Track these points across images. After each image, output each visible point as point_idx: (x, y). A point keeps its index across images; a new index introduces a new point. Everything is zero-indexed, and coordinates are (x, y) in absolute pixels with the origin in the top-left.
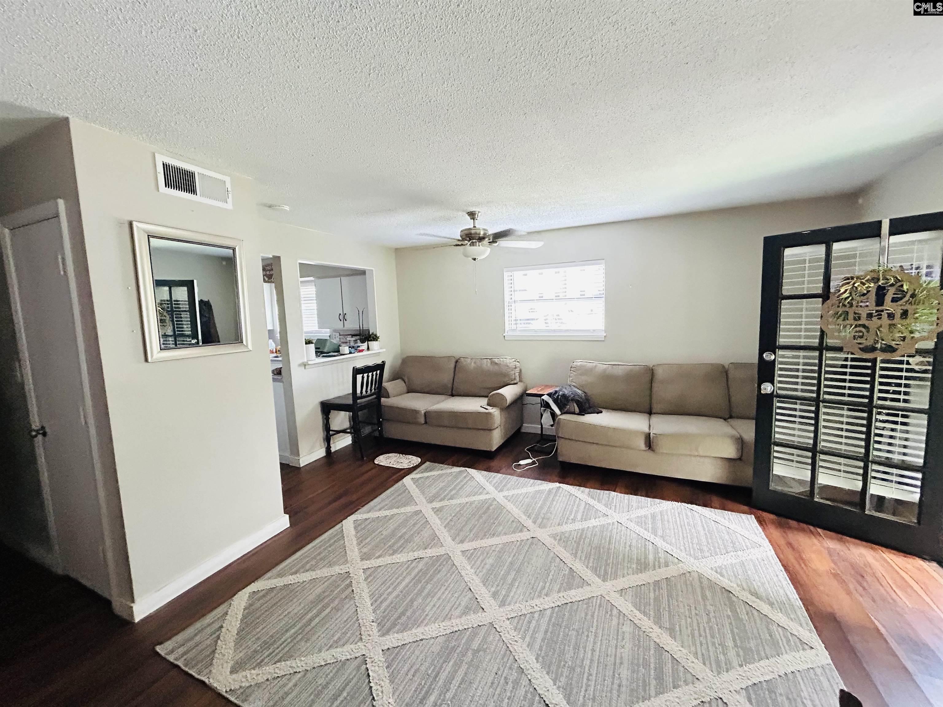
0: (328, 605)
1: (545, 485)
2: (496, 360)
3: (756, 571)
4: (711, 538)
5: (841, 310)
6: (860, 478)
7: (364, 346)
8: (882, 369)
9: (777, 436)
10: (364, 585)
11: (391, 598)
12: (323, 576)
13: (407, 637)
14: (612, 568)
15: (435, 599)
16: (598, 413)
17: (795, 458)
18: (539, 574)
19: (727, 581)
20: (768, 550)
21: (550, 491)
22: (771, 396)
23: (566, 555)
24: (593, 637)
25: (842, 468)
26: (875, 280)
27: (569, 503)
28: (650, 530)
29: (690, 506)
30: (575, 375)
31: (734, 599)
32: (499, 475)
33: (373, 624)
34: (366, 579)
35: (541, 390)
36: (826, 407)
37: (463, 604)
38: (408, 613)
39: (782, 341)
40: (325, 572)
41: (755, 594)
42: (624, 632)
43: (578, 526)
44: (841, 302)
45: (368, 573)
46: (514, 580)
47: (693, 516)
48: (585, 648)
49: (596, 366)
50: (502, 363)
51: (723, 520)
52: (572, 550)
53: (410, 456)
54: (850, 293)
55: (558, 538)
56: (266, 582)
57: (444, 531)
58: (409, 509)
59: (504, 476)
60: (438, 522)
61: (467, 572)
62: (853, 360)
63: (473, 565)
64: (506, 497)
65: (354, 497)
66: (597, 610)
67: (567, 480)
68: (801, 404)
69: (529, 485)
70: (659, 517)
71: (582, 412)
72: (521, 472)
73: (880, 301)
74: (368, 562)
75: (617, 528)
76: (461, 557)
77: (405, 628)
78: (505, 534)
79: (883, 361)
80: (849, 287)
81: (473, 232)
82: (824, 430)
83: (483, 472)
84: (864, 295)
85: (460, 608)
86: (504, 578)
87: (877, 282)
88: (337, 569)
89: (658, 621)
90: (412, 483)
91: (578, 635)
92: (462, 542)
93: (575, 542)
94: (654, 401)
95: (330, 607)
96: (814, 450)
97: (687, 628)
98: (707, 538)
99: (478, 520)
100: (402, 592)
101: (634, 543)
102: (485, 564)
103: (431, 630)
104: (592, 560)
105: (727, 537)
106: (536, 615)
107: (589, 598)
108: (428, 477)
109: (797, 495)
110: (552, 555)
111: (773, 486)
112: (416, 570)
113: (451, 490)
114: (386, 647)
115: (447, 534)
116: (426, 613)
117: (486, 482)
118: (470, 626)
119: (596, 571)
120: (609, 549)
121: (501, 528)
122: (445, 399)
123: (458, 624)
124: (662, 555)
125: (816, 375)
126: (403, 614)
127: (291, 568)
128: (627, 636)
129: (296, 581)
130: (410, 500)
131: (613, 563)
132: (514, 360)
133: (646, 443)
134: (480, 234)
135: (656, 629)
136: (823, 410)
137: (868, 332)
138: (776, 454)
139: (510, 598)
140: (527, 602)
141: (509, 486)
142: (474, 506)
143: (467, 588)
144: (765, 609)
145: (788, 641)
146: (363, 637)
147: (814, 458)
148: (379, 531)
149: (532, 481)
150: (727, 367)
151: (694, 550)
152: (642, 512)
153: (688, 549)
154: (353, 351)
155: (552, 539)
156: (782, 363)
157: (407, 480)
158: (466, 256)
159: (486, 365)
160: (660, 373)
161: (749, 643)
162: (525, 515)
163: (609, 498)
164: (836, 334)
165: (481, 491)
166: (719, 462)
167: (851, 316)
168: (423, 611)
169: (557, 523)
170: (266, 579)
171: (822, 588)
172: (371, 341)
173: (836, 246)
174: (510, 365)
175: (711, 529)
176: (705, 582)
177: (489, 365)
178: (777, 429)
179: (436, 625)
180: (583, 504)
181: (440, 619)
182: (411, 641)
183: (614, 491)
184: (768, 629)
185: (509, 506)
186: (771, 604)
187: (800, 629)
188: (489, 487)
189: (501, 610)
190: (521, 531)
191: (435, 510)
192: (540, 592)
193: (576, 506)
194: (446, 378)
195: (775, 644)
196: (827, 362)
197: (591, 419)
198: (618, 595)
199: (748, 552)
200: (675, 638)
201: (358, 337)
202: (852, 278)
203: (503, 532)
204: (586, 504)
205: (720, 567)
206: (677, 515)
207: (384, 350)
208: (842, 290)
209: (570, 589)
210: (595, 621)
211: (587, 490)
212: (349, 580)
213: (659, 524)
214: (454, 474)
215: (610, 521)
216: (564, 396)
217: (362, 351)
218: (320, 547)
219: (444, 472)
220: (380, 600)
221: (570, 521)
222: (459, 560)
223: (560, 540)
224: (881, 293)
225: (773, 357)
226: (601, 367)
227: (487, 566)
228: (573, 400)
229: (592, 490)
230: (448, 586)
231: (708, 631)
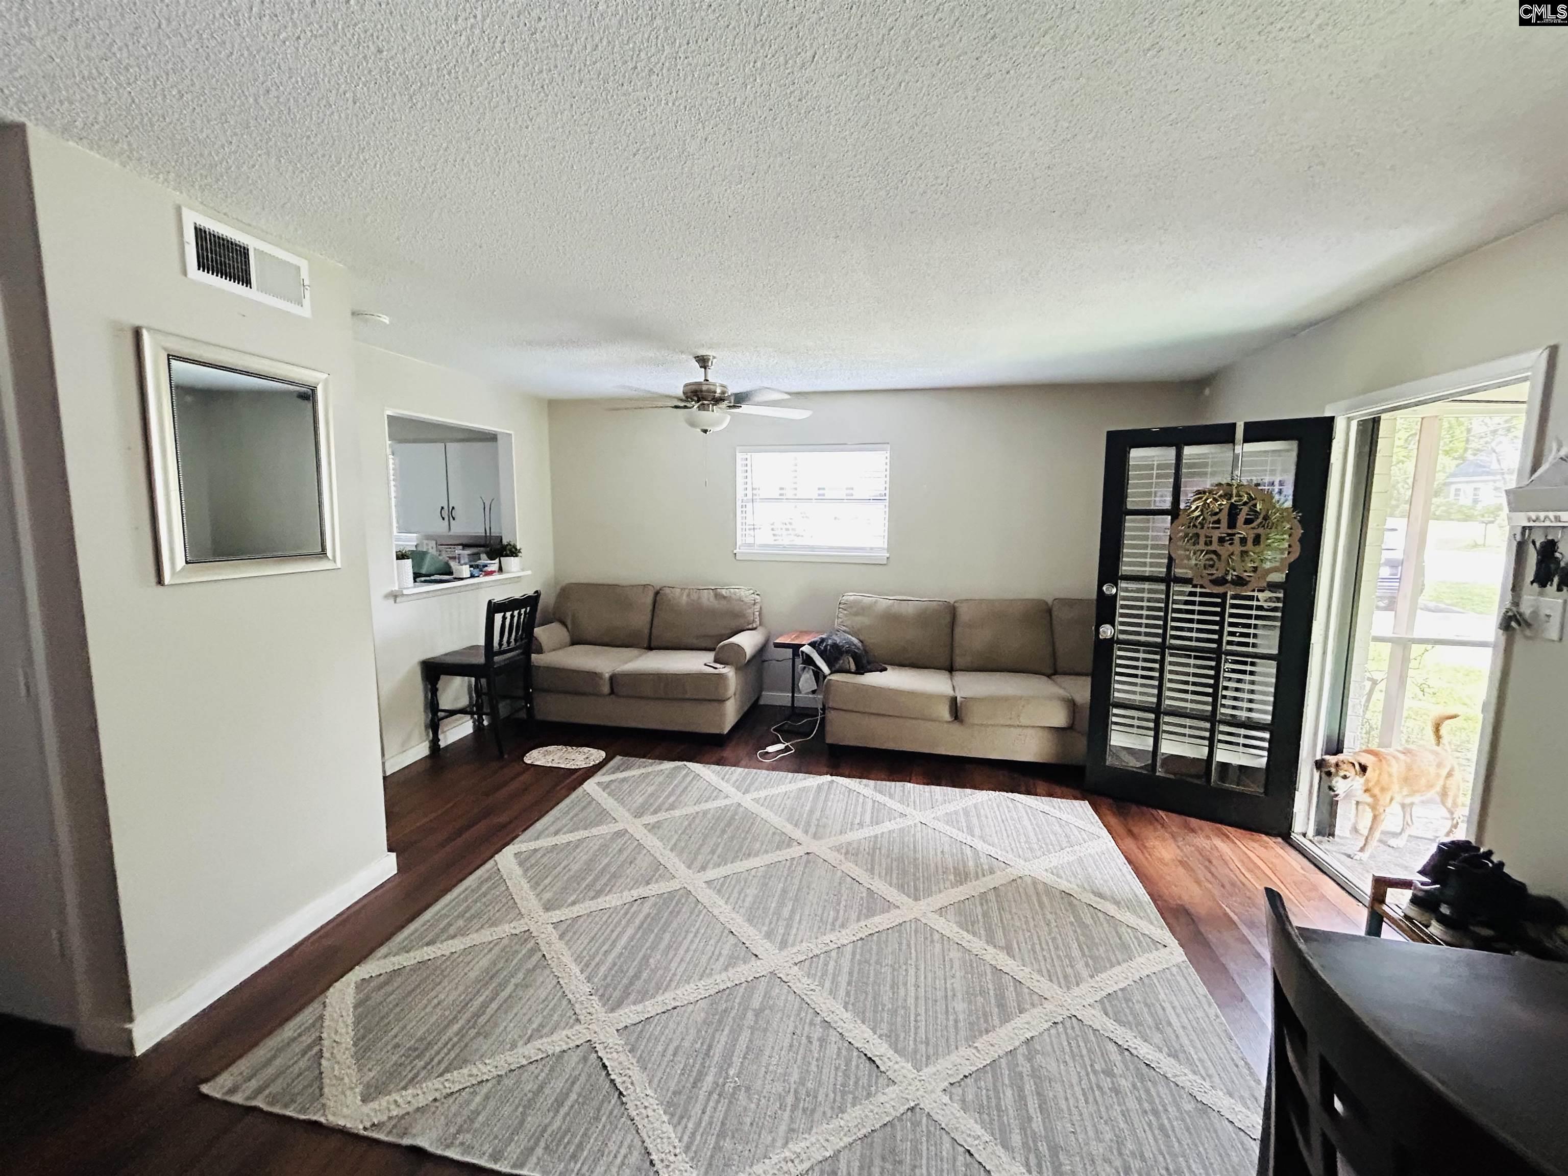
0: (506, 982)
1: (811, 779)
2: (724, 592)
3: (1097, 868)
4: (1041, 834)
5: (1192, 531)
6: (1206, 742)
7: (493, 565)
8: (1233, 606)
9: (1116, 694)
10: (560, 945)
11: (610, 959)
12: (485, 940)
13: (651, 1007)
14: (924, 882)
15: (681, 952)
16: (881, 671)
17: (1136, 722)
18: (826, 901)
19: (1065, 883)
20: (1107, 841)
21: (819, 787)
22: (1111, 642)
23: (858, 872)
24: (914, 970)
25: (1187, 731)
26: (1228, 496)
27: (850, 802)
28: (965, 830)
29: (1010, 795)
30: (846, 615)
31: (1075, 901)
32: (739, 770)
33: (591, 997)
34: (561, 937)
35: (797, 637)
36: (1172, 655)
37: (725, 952)
38: (645, 975)
39: (1125, 569)
40: (486, 935)
41: (1100, 895)
42: (951, 960)
43: (868, 832)
44: (1192, 521)
45: (563, 926)
46: (793, 912)
47: (1016, 807)
48: (905, 984)
49: (876, 602)
50: (733, 596)
51: (1052, 809)
52: (866, 863)
53: (586, 749)
54: (1202, 511)
55: (843, 851)
56: (382, 962)
57: (672, 855)
58: (604, 830)
59: (746, 770)
60: (659, 844)
61: (721, 910)
62: (1202, 595)
63: (728, 898)
64: (756, 800)
65: (503, 818)
66: (913, 937)
67: (841, 771)
68: (1145, 652)
69: (788, 781)
70: (973, 813)
71: (861, 670)
72: (770, 764)
73: (1232, 524)
74: (557, 912)
75: (922, 831)
76: (708, 891)
77: (644, 996)
78: (766, 852)
79: (1234, 597)
80: (1200, 503)
81: (705, 388)
82: (1169, 685)
83: (713, 766)
84: (1216, 514)
85: (722, 960)
86: (778, 913)
87: (1230, 499)
88: (506, 929)
89: (991, 940)
90: (600, 790)
91: (894, 970)
92: (703, 868)
93: (868, 854)
94: (957, 651)
95: (512, 984)
96: (1158, 710)
97: (1026, 943)
98: (1036, 835)
99: (721, 836)
100: (625, 948)
101: (947, 848)
102: (746, 896)
103: (685, 993)
104: (894, 876)
105: (1060, 831)
106: (834, 954)
107: (901, 924)
108: (624, 780)
109: (1139, 771)
110: (839, 873)
111: (1109, 761)
112: (641, 916)
113: (668, 797)
114: (622, 1025)
115: (676, 860)
116: (672, 972)
117: (721, 781)
118: (743, 980)
119: (903, 886)
120: (915, 859)
121: (758, 845)
122: (640, 656)
123: (723, 980)
124: (984, 859)
125: (1162, 614)
126: (637, 976)
127: (421, 937)
128: (957, 964)
129: (439, 954)
130: (603, 816)
131: (923, 876)
132: (752, 591)
133: (951, 712)
134: (715, 392)
135: (991, 949)
136: (1169, 659)
137: (1219, 559)
138: (1114, 719)
139: (792, 938)
140: (817, 938)
141: (756, 784)
142: (709, 816)
143: (727, 931)
144: (1111, 909)
145: (1140, 943)
146: (581, 1017)
147: (1157, 722)
148: (562, 865)
149: (790, 775)
150: (1050, 603)
151: (1023, 848)
152: (950, 808)
153: (1015, 850)
154: (476, 572)
155: (836, 854)
156: (1124, 599)
157: (590, 786)
158: (692, 424)
159: (707, 599)
160: (964, 614)
161: (1098, 950)
162: (791, 823)
163: (904, 792)
164: (1186, 561)
165: (715, 794)
166: (1045, 734)
167: (1202, 540)
168: (667, 969)
169: (838, 832)
170: (380, 958)
171: (1168, 878)
172: (507, 556)
173: (1188, 451)
174: (746, 600)
175: (1040, 823)
176: (1040, 887)
177: (712, 599)
178: (1117, 686)
179: (692, 985)
180: (870, 804)
181: (696, 977)
182: (659, 1012)
183: (909, 782)
184: (1117, 932)
185: (765, 813)
186: (1117, 903)
187: (1151, 927)
188: (730, 790)
189: (784, 953)
190: (789, 846)
191: (650, 827)
192: (833, 924)
193: (860, 805)
194: (639, 620)
195: (1125, 947)
196: (1175, 597)
197: (872, 679)
198: (937, 917)
199: (1086, 845)
200: (1013, 957)
201: (482, 549)
202: (1204, 492)
203: (762, 851)
204: (874, 802)
205: (1056, 868)
206: (996, 809)
207: (529, 572)
208: (1193, 507)
209: (873, 915)
210: (913, 951)
211: (872, 783)
212: (533, 941)
213: (975, 820)
214: (667, 772)
215: (911, 823)
216: (835, 646)
217: (491, 573)
218: (466, 899)
219: (650, 769)
220: (593, 964)
221: (856, 827)
222: (706, 895)
223: (847, 853)
224: (1233, 512)
225: (1114, 591)
226: (884, 604)
227: (749, 899)
228: (848, 652)
229: (879, 782)
230: (697, 932)
231: (1050, 943)
